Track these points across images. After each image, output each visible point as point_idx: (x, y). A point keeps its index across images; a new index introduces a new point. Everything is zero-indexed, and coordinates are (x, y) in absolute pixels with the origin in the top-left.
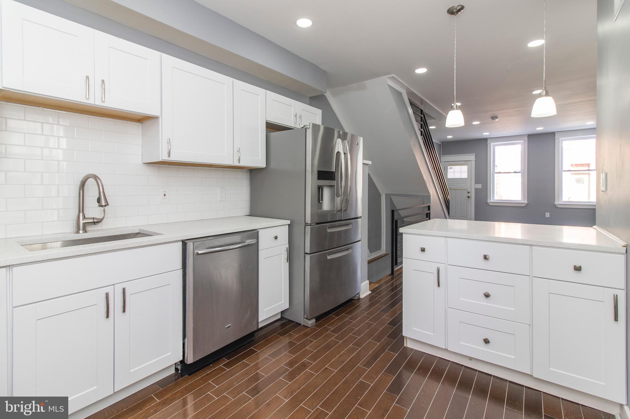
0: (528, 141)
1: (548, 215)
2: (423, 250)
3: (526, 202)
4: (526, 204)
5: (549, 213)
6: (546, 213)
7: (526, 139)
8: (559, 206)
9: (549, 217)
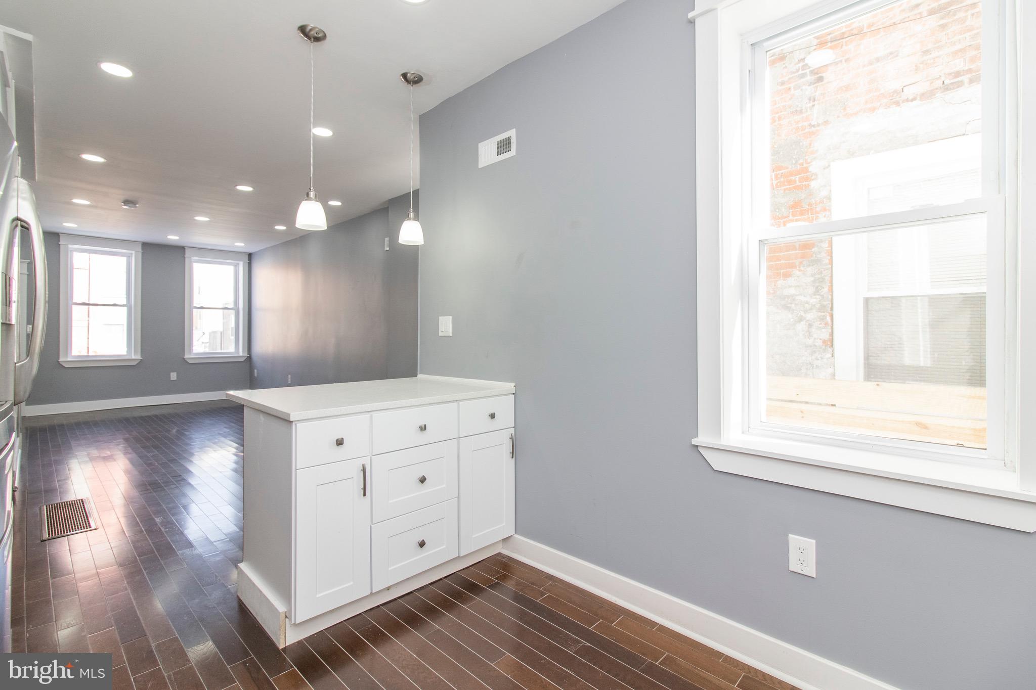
0: (142, 253)
1: (174, 376)
2: (340, 442)
3: (139, 357)
4: (139, 361)
5: (175, 373)
6: (172, 374)
7: (139, 249)
8: (190, 362)
9: (175, 379)
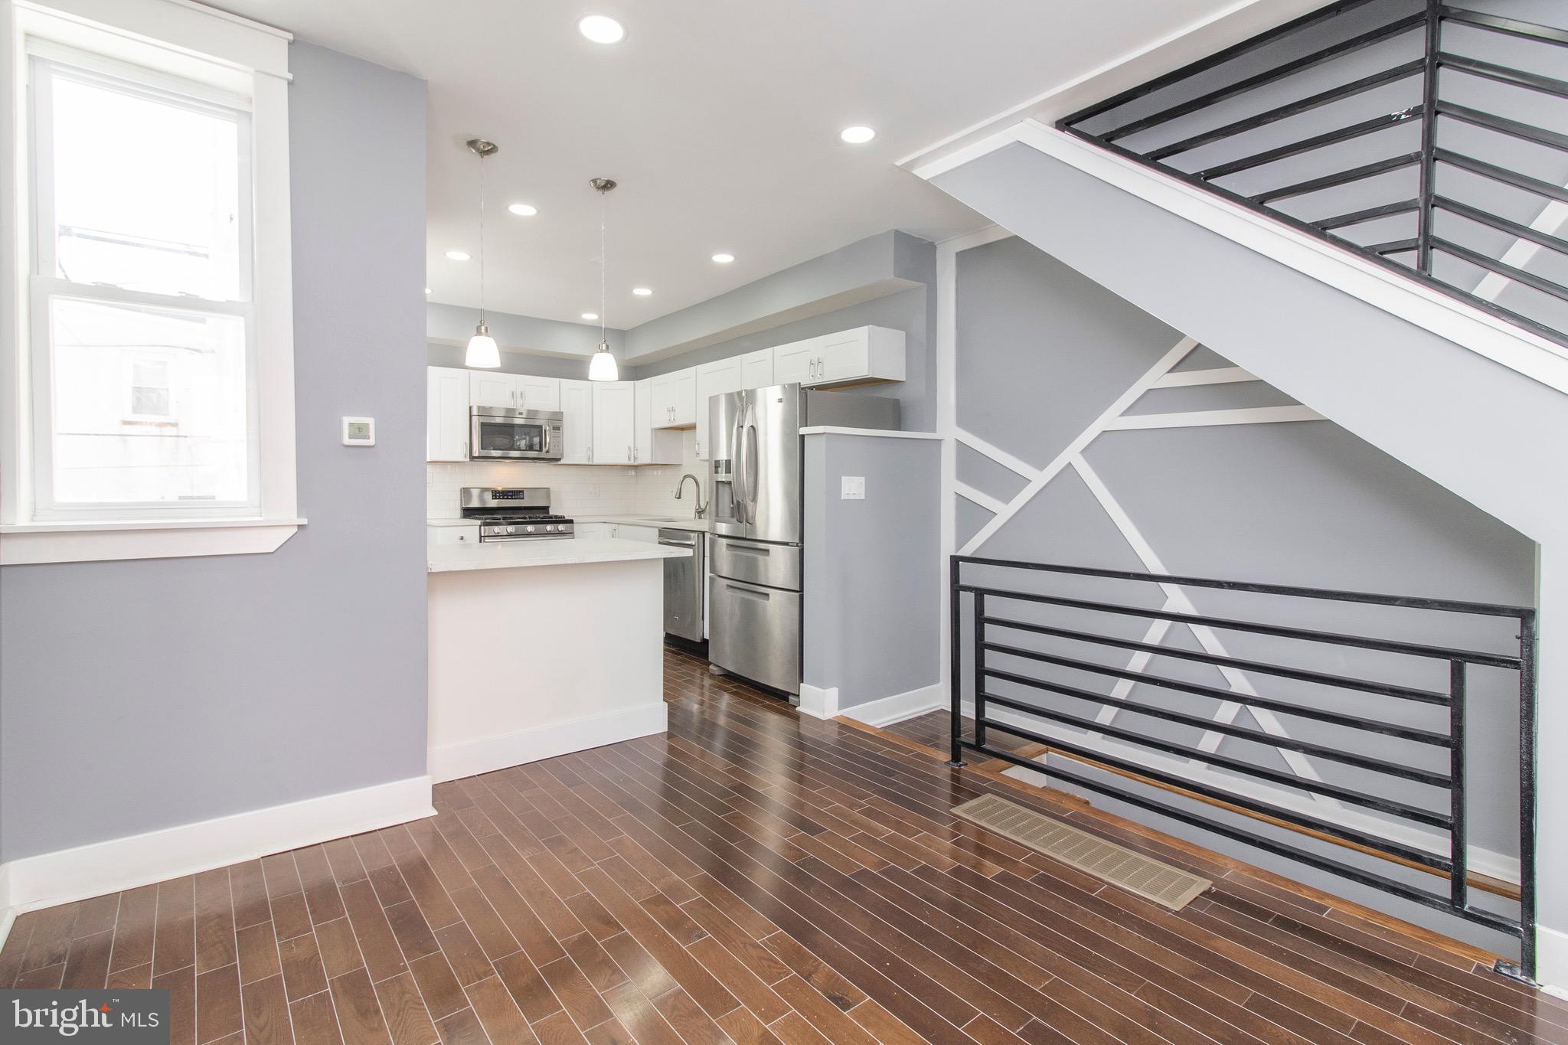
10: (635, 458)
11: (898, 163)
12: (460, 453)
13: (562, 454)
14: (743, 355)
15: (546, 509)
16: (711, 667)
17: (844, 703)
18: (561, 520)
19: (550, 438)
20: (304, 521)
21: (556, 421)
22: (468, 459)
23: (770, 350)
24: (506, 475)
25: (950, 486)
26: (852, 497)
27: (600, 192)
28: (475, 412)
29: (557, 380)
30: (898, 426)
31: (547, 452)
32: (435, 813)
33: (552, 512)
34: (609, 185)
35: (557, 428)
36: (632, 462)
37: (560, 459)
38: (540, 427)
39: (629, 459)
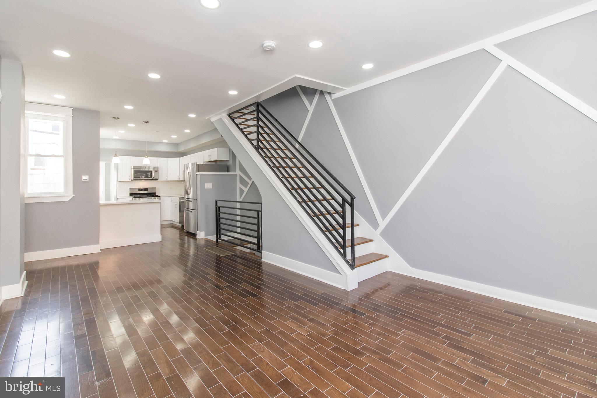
10: (180, 179)
11: (206, 118)
12: (128, 178)
13: (158, 178)
14: (204, 151)
15: (155, 193)
16: (185, 231)
17: (206, 235)
18: (158, 196)
19: (154, 174)
20: (74, 195)
21: (156, 170)
22: (130, 180)
23: (202, 152)
24: (142, 184)
25: (239, 185)
26: (208, 188)
27: (145, 123)
28: (132, 168)
29: (157, 158)
30: (228, 171)
31: (154, 178)
32: (101, 252)
33: (156, 194)
34: (148, 122)
35: (156, 171)
36: (179, 180)
37: (158, 180)
38: (151, 171)
39: (178, 179)
